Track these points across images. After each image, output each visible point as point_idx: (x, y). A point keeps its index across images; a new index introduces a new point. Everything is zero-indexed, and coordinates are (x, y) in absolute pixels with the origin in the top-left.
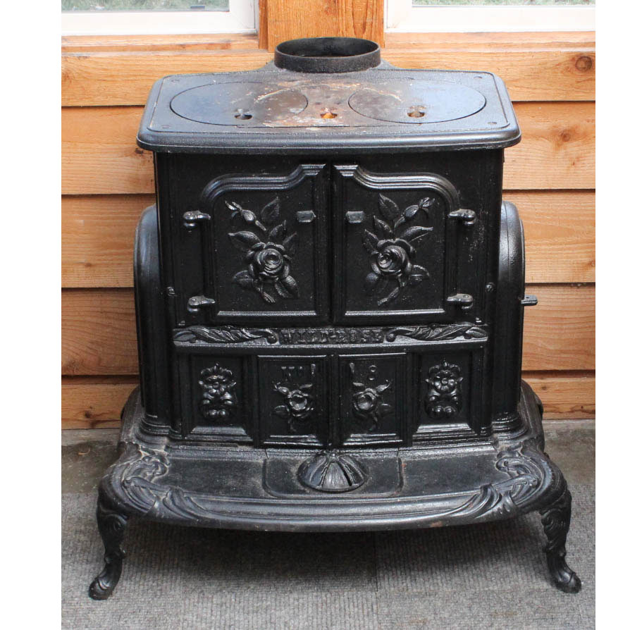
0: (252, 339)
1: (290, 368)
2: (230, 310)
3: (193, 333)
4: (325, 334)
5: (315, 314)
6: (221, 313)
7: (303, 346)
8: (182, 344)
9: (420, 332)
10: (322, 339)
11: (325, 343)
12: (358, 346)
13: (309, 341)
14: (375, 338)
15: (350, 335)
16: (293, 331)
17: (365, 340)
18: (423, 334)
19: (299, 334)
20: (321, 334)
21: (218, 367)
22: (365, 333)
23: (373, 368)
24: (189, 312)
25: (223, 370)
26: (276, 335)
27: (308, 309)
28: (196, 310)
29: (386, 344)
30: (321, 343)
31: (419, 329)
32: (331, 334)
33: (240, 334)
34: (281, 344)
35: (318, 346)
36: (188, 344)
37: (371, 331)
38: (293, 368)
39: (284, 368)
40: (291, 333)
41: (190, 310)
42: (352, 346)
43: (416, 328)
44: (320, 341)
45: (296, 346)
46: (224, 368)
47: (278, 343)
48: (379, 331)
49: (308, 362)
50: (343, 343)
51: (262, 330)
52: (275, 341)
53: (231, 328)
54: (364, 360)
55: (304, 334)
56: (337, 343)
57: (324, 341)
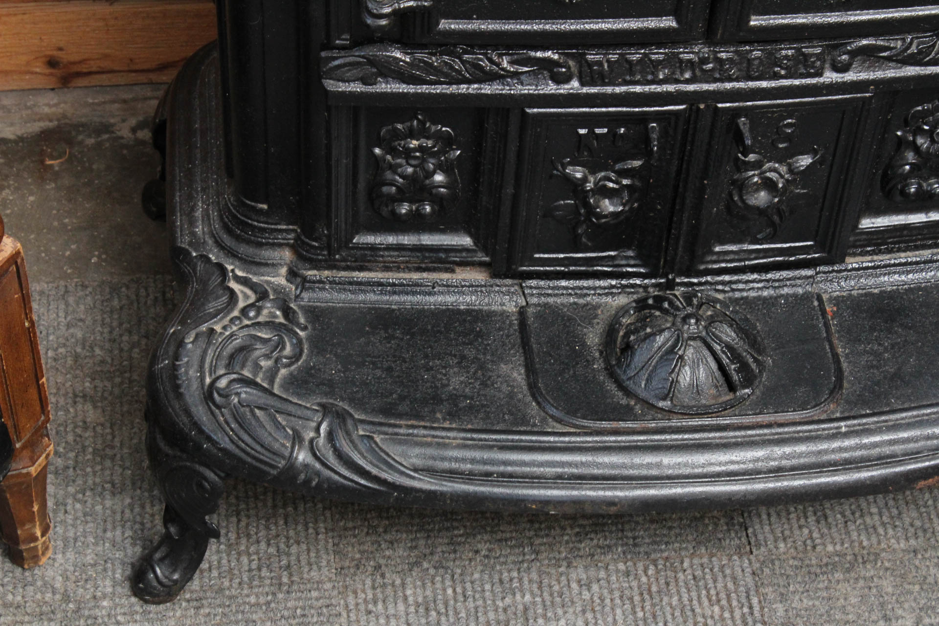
0: (516, 75)
1: (598, 131)
2: (469, 17)
3: (371, 62)
4: (690, 61)
5: (674, 24)
6: (445, 24)
7: (638, 89)
8: (342, 87)
9: (914, 49)
10: (682, 74)
11: (687, 82)
12: (764, 84)
13: (650, 77)
14: (806, 66)
15: (750, 61)
16: (614, 57)
17: (783, 72)
18: (920, 52)
19: (630, 62)
20: (681, 61)
21: (422, 123)
22: (786, 57)
23: (789, 125)
24: (368, 26)
25: (433, 128)
26: (571, 63)
27: (659, 14)
28: (384, 22)
29: (830, 77)
30: (677, 81)
31: (911, 43)
32: (704, 61)
33: (485, 63)
34: (583, 84)
35: (671, 88)
36: (356, 87)
37: (798, 50)
38: (606, 130)
39: (582, 131)
40: (608, 61)
41: (369, 21)
42: (752, 84)
43: (903, 40)
44: (677, 76)
45: (618, 90)
46: (435, 123)
47: (575, 83)
48: (818, 50)
49: (645, 118)
50: (730, 79)
51: (539, 54)
52: (567, 79)
53: (466, 52)
54: (773, 112)
55: (639, 61)
56: (715, 80)
57: (687, 75)
